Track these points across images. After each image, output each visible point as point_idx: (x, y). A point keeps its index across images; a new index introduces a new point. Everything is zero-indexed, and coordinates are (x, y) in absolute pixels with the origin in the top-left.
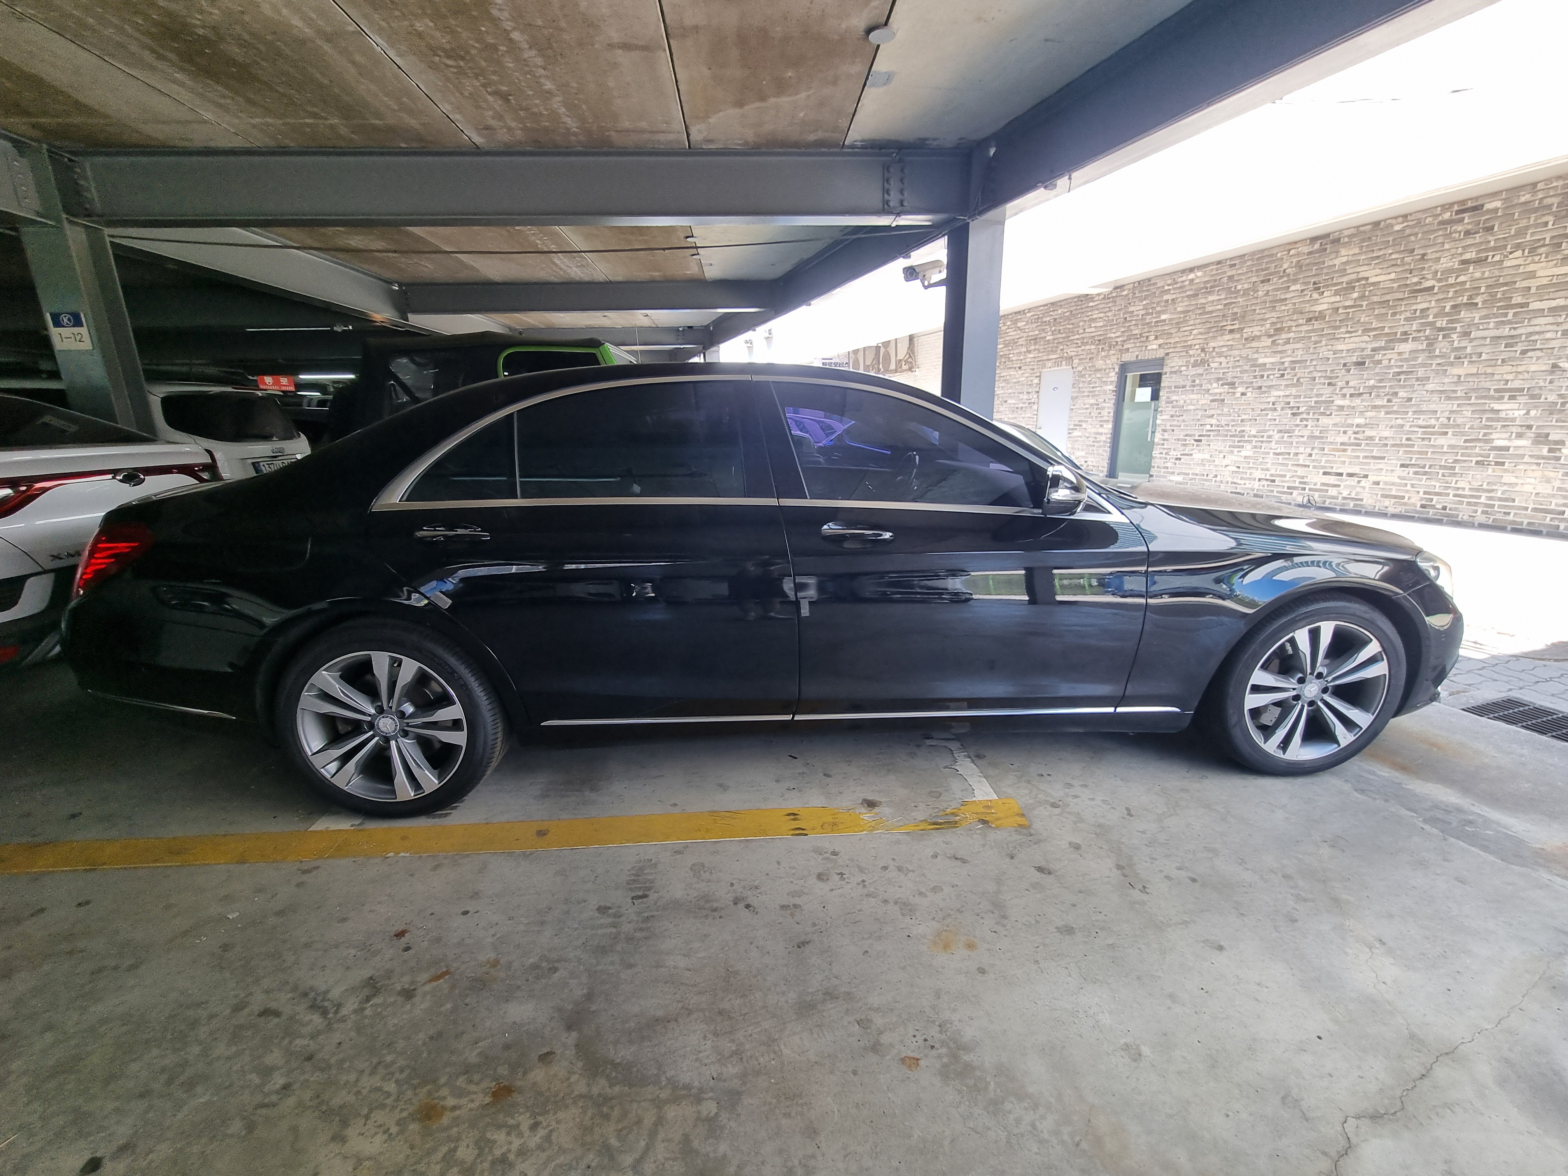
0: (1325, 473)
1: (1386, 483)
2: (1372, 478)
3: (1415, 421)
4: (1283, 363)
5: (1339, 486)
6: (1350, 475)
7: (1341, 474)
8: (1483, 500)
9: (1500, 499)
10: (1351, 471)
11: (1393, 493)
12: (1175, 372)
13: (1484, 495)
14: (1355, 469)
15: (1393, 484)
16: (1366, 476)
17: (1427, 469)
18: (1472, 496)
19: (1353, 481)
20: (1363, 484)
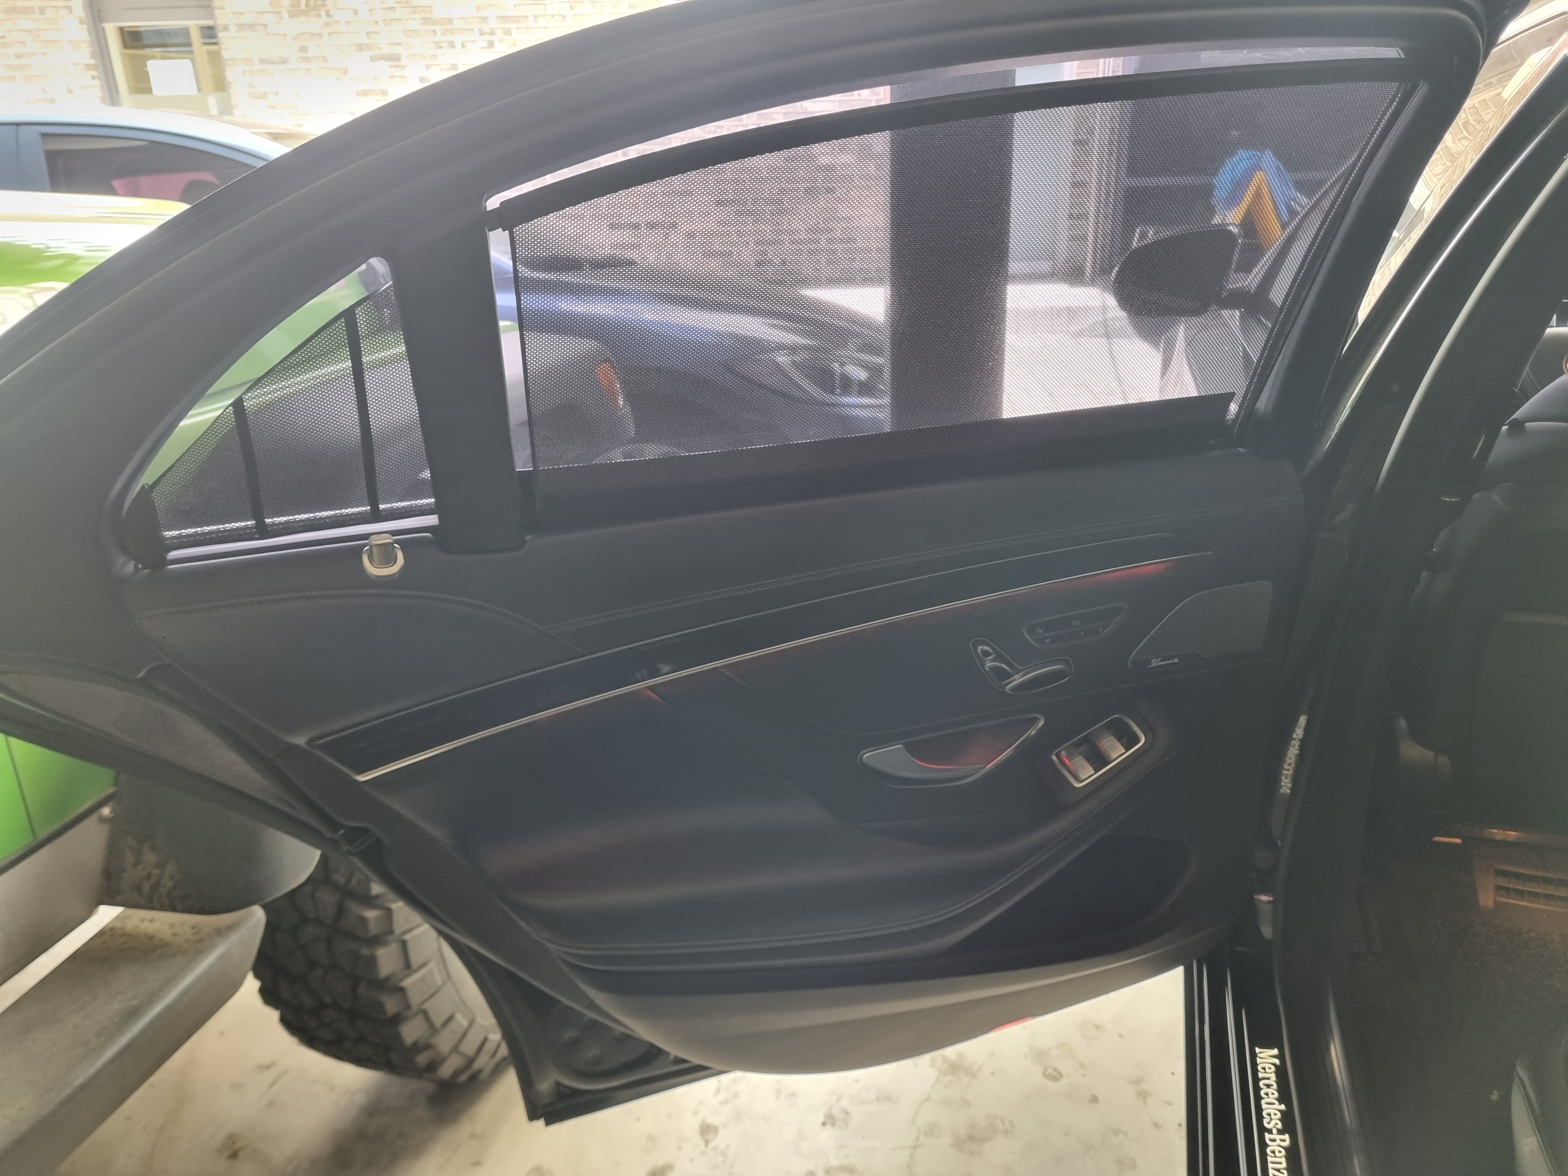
0: (612, 227)
1: (703, 234)
2: (684, 227)
3: (718, 130)
4: (485, 19)
5: (639, 246)
6: (652, 226)
7: (636, 226)
8: (823, 244)
9: (842, 241)
10: (651, 218)
11: (717, 247)
12: (251, 27)
13: (823, 238)
14: (657, 215)
15: (713, 234)
16: (674, 226)
17: (750, 206)
18: (811, 241)
19: (657, 236)
20: (673, 238)
